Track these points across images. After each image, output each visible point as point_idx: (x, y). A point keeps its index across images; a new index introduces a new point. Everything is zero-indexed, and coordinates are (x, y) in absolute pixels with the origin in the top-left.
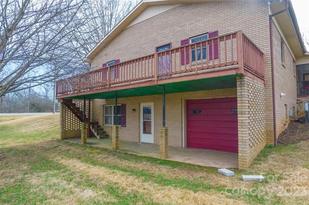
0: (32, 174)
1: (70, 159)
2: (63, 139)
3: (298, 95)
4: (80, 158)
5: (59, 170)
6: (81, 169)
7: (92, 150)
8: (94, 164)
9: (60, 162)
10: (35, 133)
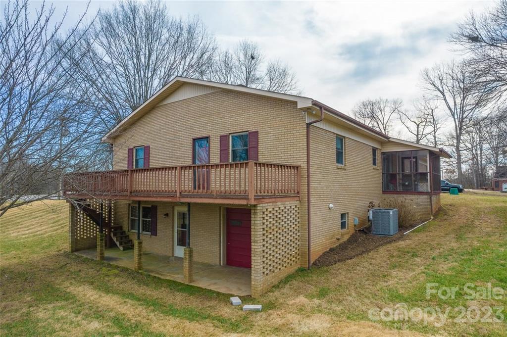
0: (38, 306)
1: (81, 286)
2: (72, 251)
4: (92, 283)
5: (67, 301)
6: (92, 298)
7: (109, 270)
8: (108, 291)
9: (68, 290)
10: (31, 238)
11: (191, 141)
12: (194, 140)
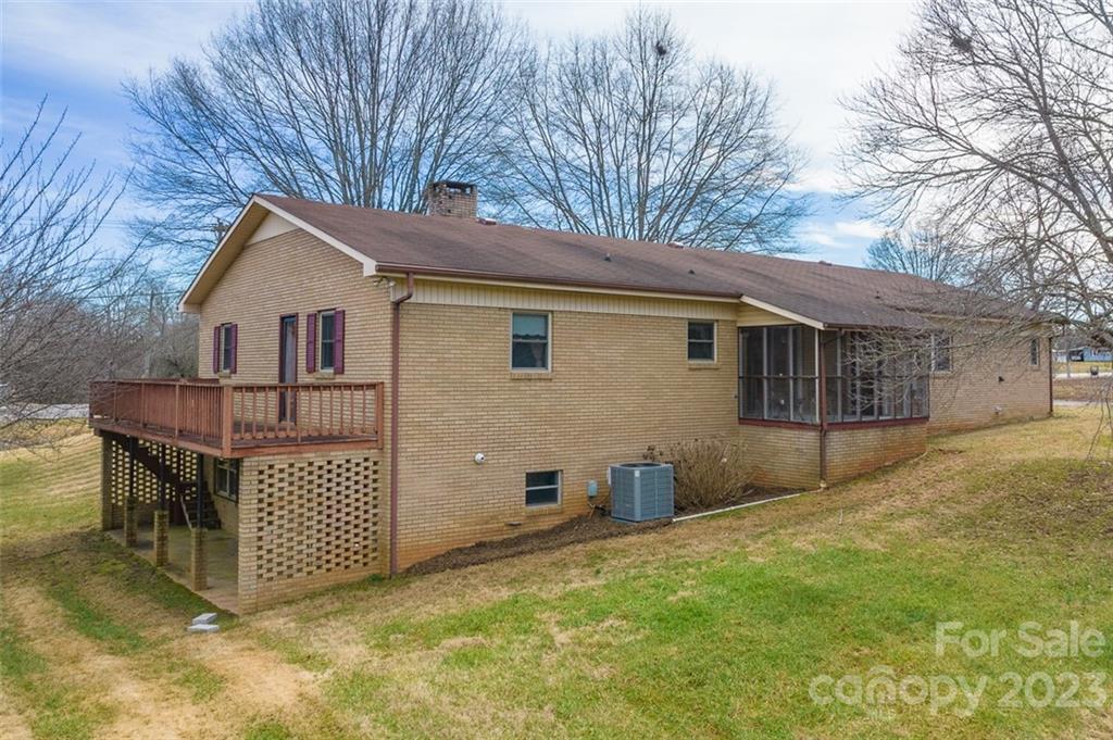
2: (105, 529)
3: (740, 419)
11: (277, 321)
12: (283, 319)
